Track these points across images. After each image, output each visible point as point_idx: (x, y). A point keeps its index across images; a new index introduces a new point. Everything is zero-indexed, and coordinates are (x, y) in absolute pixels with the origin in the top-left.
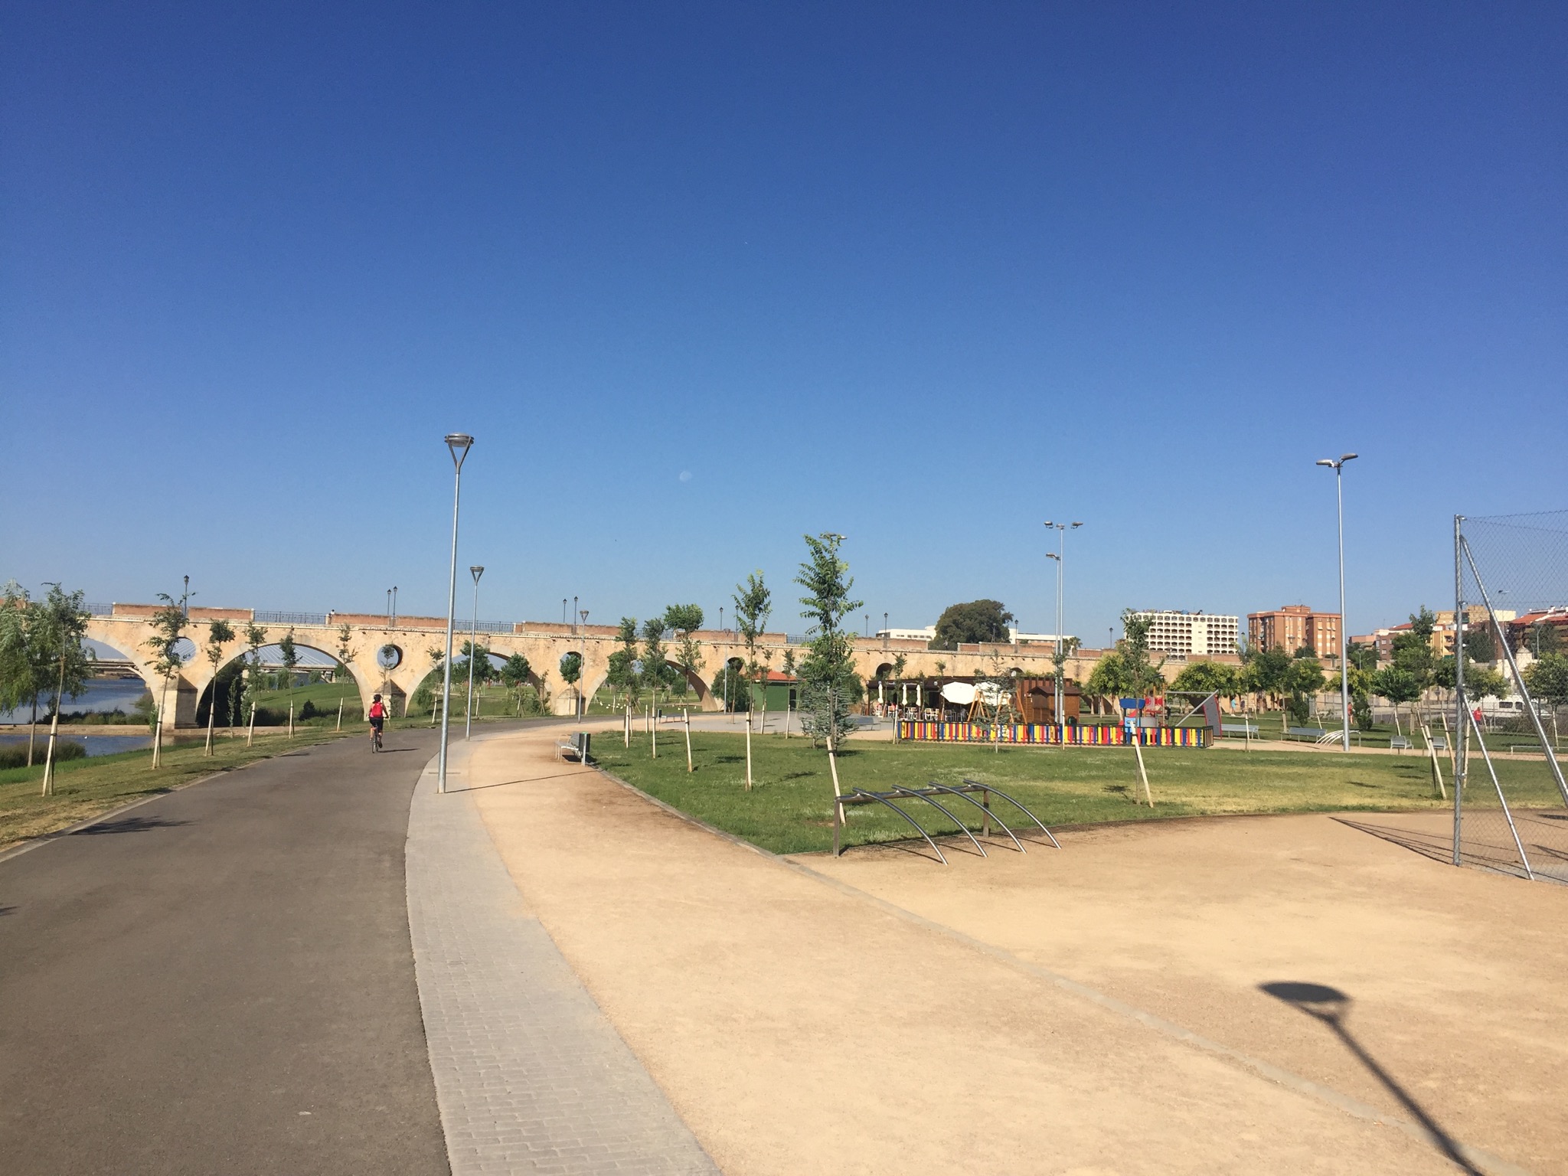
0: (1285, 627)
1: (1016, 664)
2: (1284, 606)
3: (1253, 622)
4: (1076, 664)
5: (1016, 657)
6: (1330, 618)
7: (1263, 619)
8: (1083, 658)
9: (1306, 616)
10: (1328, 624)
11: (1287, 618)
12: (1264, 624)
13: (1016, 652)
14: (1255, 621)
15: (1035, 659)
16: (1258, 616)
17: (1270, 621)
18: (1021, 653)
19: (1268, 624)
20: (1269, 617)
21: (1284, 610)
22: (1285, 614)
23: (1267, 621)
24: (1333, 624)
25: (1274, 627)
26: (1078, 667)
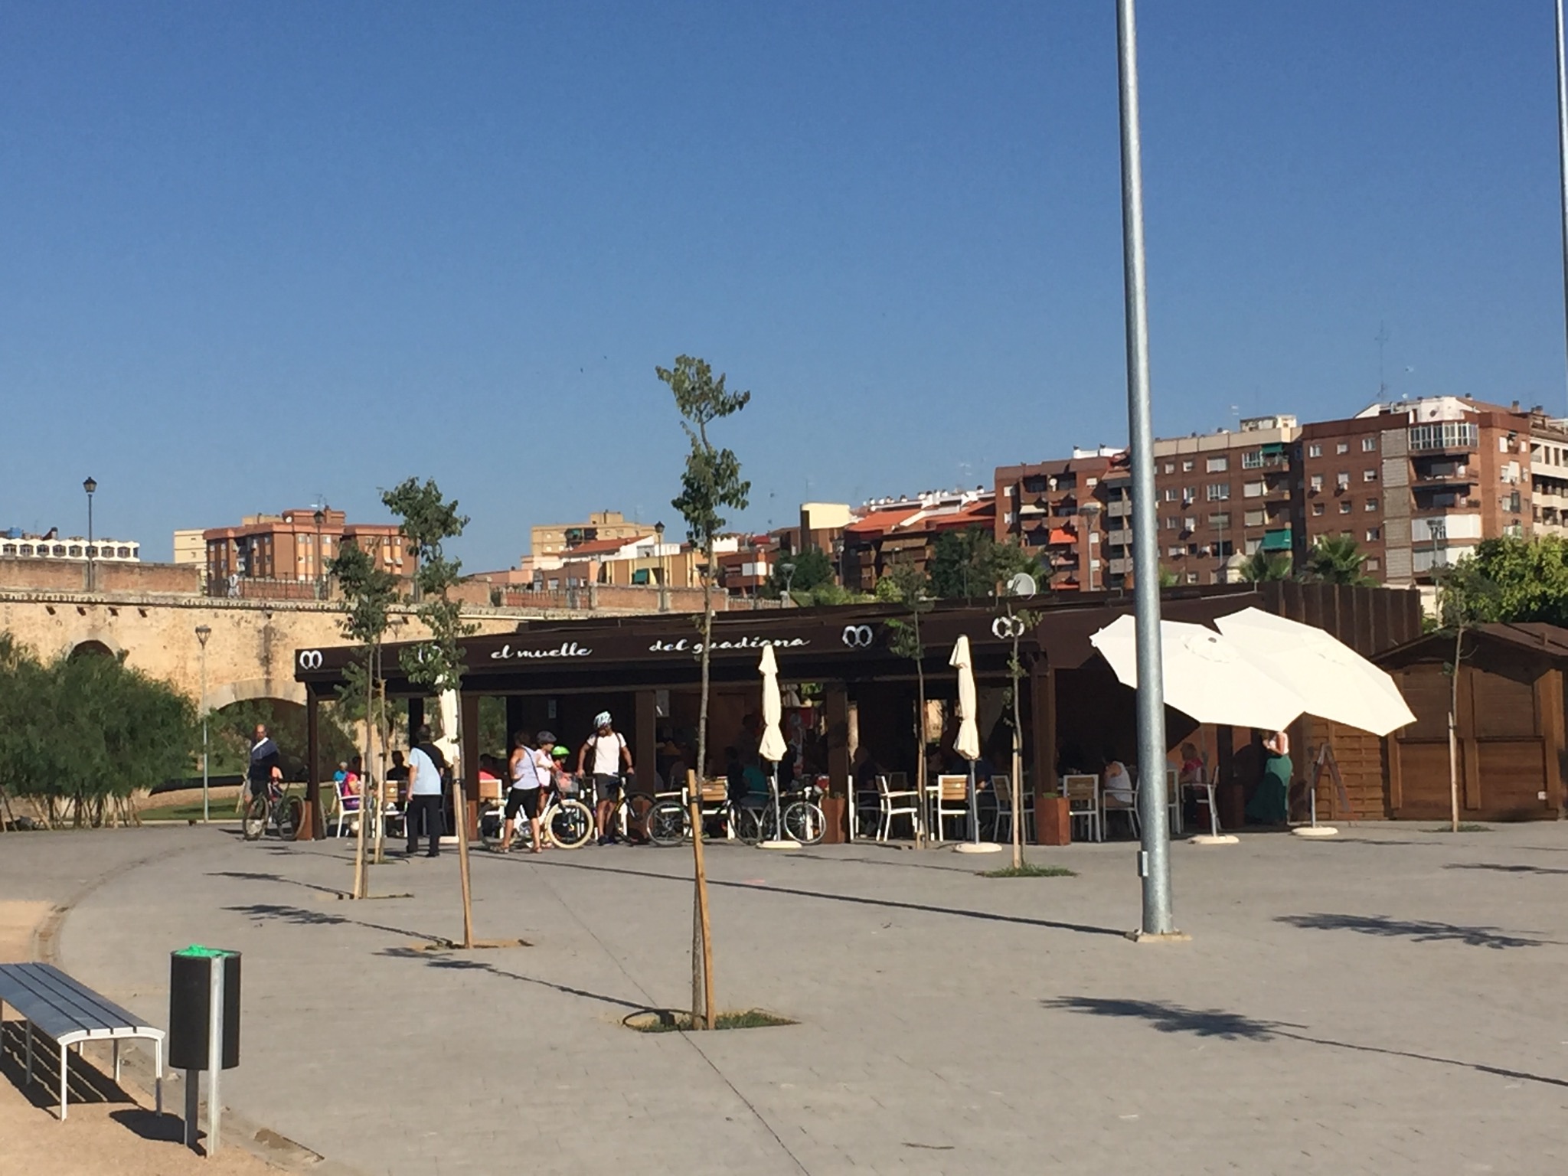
0: (296, 559)
1: (94, 628)
2: (289, 509)
3: (218, 551)
4: (262, 623)
5: (92, 604)
6: (390, 536)
7: (240, 541)
8: (282, 605)
9: (341, 531)
10: (387, 550)
11: (300, 537)
12: (246, 553)
13: (90, 588)
14: (223, 547)
15: (150, 610)
16: (231, 534)
17: (262, 547)
18: (107, 591)
19: (256, 553)
20: (261, 536)
21: (289, 520)
22: (297, 528)
23: (255, 546)
24: (398, 550)
25: (272, 558)
26: (268, 633)
